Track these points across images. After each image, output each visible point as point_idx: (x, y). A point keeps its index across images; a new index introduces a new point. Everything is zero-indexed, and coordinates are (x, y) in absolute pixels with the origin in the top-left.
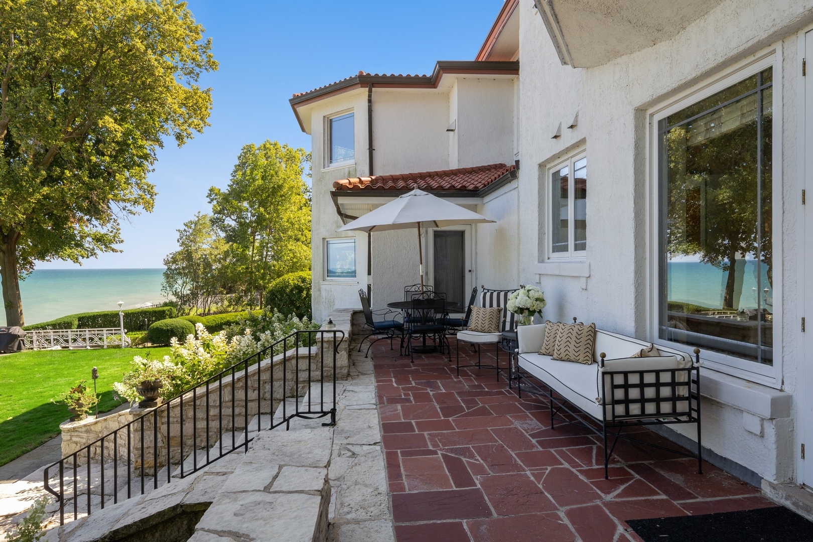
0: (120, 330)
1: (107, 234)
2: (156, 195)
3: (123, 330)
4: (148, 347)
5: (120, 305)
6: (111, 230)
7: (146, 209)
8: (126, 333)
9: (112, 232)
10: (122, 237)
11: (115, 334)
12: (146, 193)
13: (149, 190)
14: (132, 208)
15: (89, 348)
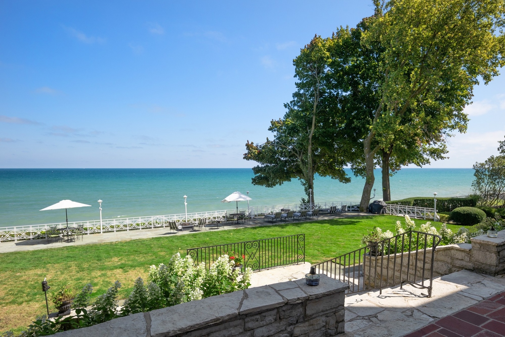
0: (434, 210)
1: (438, 149)
2: (468, 121)
3: (435, 211)
4: (450, 224)
5: (435, 195)
6: (440, 145)
7: (461, 131)
8: (437, 212)
9: (441, 146)
10: (447, 149)
11: (431, 212)
12: (462, 121)
13: (464, 118)
14: (450, 133)
15: (416, 218)
